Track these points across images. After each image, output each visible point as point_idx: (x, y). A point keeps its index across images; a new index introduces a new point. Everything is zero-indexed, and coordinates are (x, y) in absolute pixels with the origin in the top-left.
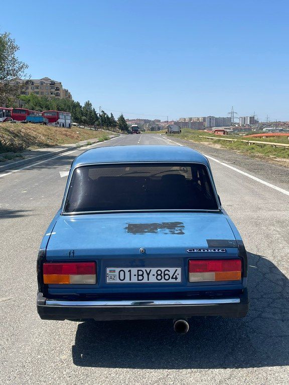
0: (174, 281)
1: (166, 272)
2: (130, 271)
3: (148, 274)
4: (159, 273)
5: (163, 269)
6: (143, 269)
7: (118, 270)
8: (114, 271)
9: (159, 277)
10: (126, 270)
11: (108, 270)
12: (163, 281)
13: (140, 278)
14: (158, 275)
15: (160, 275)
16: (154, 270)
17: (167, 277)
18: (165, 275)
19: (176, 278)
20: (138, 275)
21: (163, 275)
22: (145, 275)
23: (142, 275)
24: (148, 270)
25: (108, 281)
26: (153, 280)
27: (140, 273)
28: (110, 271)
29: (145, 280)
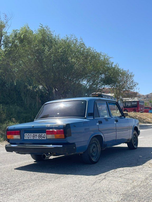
1: (42, 135)
2: (31, 135)
3: (36, 136)
4: (39, 135)
5: (41, 134)
7: (28, 134)
8: (27, 135)
10: (30, 134)
11: (25, 134)
12: (40, 138)
13: (34, 137)
14: (39, 136)
15: (40, 136)
16: (38, 134)
18: (41, 136)
19: (44, 138)
20: (33, 136)
22: (35, 136)
23: (34, 136)
24: (36, 134)
25: (25, 138)
26: (37, 138)
27: (34, 135)
28: (26, 135)
29: (35, 138)
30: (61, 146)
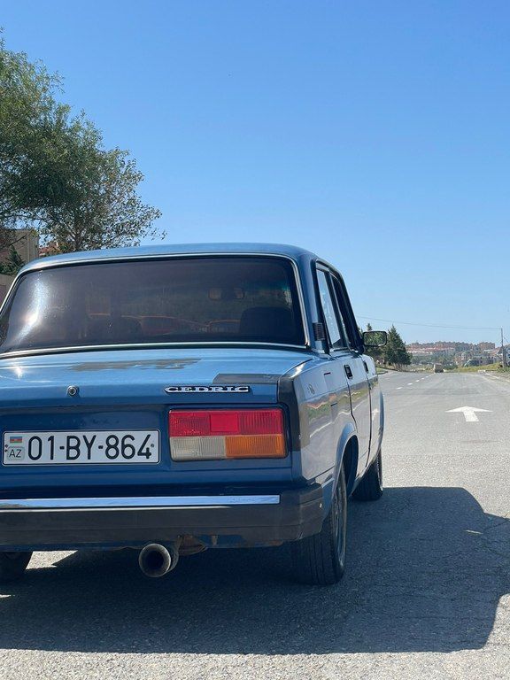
0: (143, 459)
1: (128, 441)
2: (51, 439)
3: (89, 446)
4: (112, 442)
5: (120, 435)
6: (79, 435)
7: (27, 436)
8: (20, 440)
9: (112, 452)
10: (44, 436)
11: (7, 436)
12: (120, 459)
13: (73, 453)
14: (110, 447)
15: (115, 447)
16: (101, 437)
17: (128, 451)
18: (124, 447)
19: (148, 454)
20: (69, 448)
21: (119, 446)
22: (83, 447)
23: (77, 448)
24: (89, 435)
25: (7, 461)
26: (99, 457)
27: (73, 443)
28: (12, 440)
29: (83, 459)
30: (274, 499)
